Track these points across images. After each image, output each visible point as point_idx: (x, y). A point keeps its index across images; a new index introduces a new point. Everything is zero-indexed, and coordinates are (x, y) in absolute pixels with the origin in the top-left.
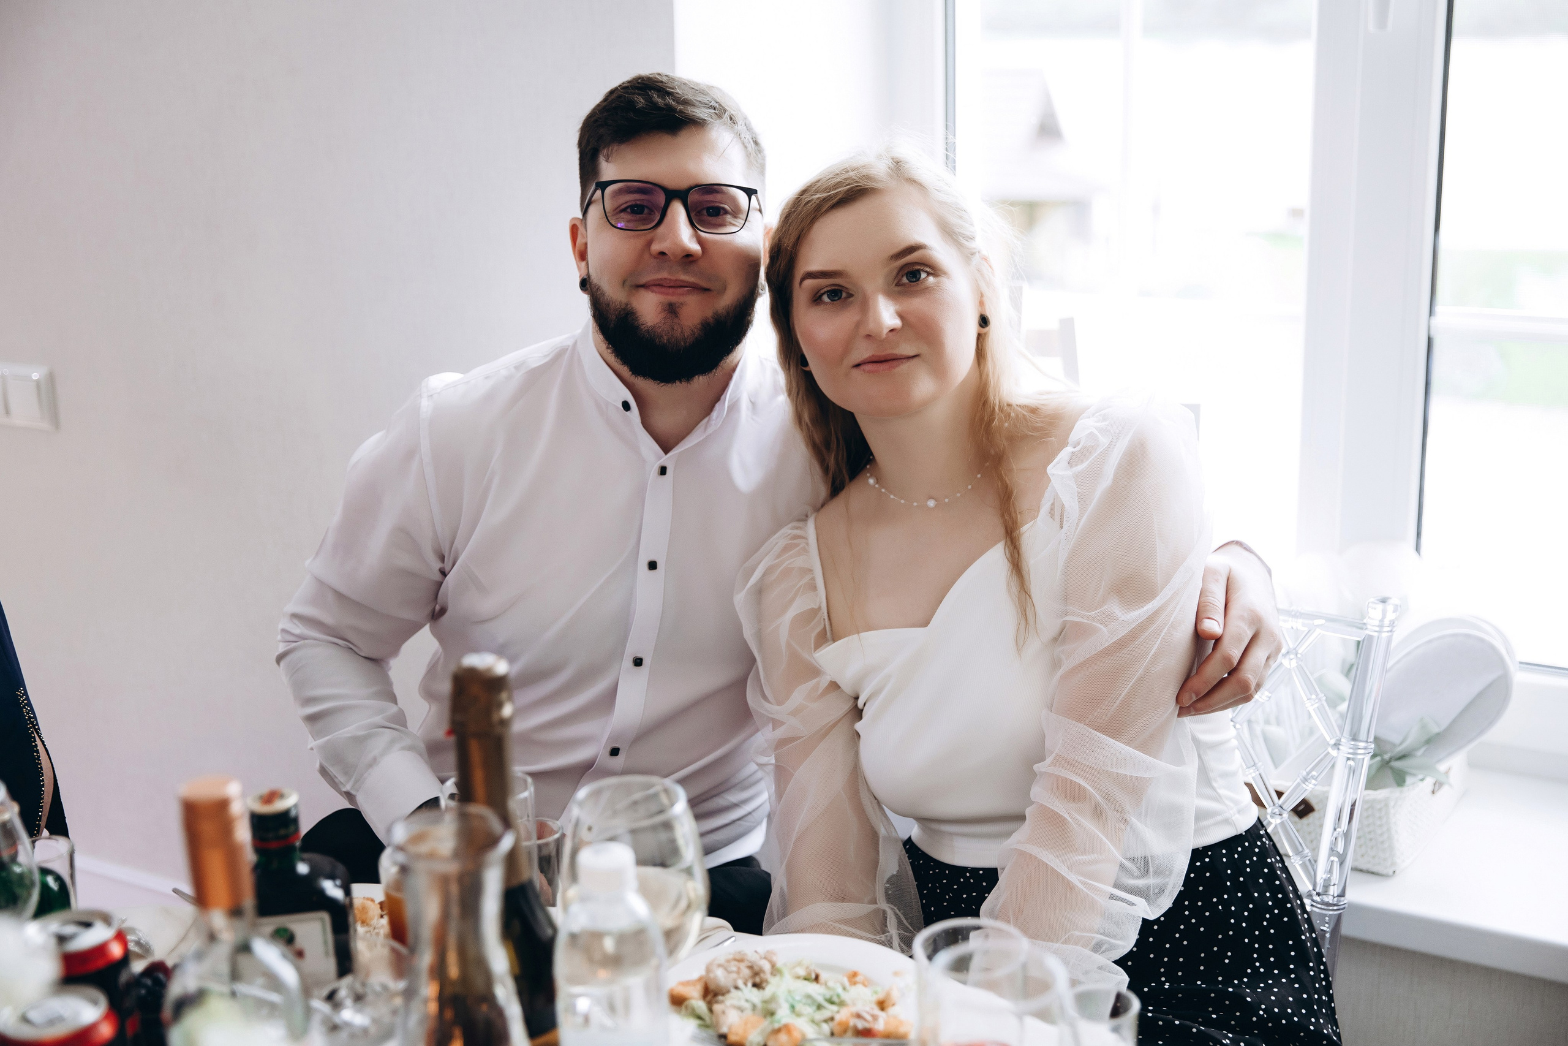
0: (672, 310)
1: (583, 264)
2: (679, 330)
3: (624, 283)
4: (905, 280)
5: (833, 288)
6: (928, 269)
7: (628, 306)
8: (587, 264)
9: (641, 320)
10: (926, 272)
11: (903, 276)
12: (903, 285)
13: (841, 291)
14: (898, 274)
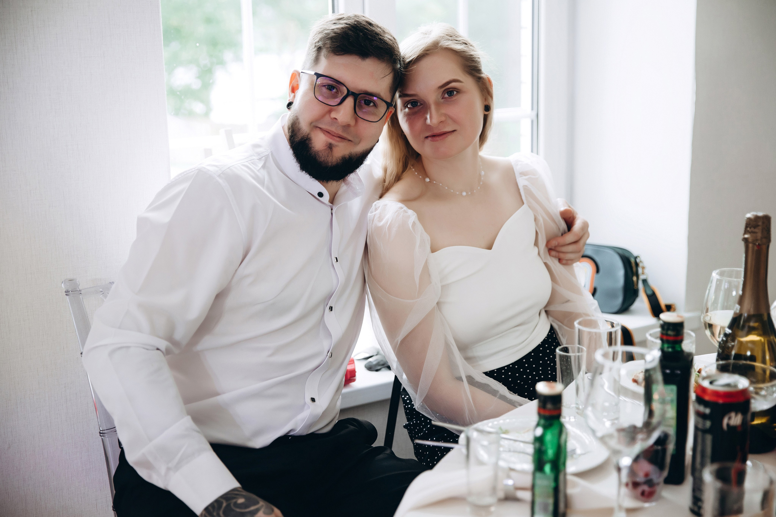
0: (330, 147)
1: (292, 95)
2: (331, 158)
3: (311, 123)
4: (446, 96)
5: (414, 101)
6: (456, 90)
7: (309, 135)
8: (294, 96)
9: (313, 145)
10: (456, 91)
11: (445, 94)
12: (445, 98)
13: (417, 103)
14: (443, 93)
